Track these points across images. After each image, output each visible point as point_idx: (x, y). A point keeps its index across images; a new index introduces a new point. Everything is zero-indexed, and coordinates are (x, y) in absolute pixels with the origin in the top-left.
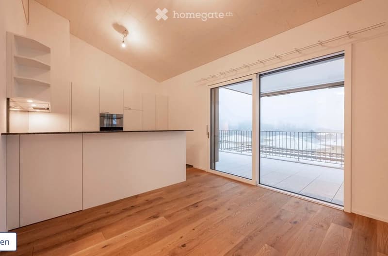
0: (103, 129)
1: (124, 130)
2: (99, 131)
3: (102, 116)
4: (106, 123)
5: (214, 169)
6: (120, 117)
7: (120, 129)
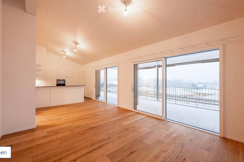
0: (58, 85)
1: (66, 85)
2: (56, 86)
3: (58, 80)
4: (59, 83)
5: (98, 99)
6: (64, 80)
7: (64, 85)
